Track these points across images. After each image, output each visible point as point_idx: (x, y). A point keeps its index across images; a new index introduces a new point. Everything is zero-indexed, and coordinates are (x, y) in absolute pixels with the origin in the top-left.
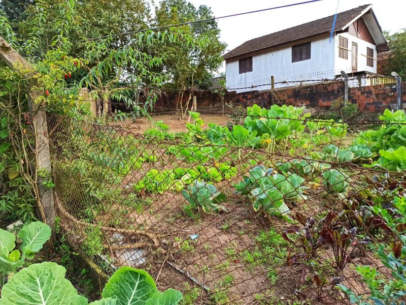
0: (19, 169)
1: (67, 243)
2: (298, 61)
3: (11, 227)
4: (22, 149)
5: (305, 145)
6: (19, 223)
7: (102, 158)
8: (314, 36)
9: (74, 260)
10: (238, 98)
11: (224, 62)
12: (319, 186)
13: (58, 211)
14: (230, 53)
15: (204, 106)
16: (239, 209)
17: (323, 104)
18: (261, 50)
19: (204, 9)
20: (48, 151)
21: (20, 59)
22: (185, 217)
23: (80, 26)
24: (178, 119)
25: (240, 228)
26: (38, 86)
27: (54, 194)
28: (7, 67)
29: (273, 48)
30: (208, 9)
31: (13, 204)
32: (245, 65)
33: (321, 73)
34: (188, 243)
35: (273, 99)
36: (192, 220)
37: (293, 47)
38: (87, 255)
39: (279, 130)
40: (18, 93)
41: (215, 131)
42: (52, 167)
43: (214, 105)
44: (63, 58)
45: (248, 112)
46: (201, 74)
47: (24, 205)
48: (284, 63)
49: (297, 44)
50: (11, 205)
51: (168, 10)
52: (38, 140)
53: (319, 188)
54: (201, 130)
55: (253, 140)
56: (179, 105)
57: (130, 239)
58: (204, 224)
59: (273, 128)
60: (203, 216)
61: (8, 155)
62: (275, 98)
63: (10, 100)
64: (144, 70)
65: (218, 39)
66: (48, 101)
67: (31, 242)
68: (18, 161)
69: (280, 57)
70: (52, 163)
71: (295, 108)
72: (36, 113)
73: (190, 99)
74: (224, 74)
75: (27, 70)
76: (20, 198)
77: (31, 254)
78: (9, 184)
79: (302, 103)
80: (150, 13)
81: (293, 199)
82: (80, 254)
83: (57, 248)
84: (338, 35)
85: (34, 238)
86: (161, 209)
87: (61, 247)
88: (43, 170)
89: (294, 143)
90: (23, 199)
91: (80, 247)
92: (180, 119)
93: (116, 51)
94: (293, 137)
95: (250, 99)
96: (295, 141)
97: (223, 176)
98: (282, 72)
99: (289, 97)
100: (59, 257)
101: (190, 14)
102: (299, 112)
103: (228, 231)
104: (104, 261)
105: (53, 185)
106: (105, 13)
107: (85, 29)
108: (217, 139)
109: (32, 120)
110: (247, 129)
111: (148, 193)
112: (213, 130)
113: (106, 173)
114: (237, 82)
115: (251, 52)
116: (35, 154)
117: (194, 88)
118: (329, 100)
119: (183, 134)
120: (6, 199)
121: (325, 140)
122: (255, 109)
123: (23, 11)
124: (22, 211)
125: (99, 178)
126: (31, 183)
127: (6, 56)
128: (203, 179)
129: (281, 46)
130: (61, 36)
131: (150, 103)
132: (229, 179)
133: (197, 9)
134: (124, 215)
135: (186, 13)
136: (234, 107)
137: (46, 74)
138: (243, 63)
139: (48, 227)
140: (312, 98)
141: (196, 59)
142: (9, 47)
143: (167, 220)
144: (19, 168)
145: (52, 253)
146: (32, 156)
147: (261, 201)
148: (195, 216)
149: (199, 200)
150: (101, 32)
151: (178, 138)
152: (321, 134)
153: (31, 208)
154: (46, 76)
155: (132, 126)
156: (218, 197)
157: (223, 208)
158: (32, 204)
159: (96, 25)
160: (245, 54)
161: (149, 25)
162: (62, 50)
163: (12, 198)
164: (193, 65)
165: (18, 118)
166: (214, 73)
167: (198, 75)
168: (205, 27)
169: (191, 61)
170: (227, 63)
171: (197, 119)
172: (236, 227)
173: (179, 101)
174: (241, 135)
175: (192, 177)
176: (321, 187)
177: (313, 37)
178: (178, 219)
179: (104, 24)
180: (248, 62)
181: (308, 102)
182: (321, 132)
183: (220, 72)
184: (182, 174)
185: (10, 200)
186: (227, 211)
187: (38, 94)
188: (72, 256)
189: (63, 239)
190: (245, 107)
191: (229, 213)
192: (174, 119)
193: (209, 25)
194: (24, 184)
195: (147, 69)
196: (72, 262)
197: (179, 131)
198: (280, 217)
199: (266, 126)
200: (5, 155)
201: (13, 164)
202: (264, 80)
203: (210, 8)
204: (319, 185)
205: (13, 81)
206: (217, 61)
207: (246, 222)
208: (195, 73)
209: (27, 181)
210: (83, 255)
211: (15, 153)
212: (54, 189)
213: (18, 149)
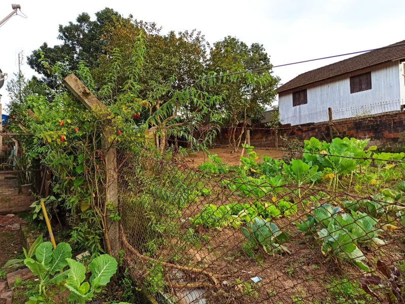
0: (91, 202)
1: (130, 277)
2: (357, 92)
3: (79, 257)
4: (95, 184)
5: (373, 181)
6: (87, 253)
7: (163, 193)
8: (374, 65)
9: (136, 296)
10: (292, 131)
11: (277, 96)
12: (396, 229)
13: (122, 243)
14: (284, 86)
15: (257, 139)
16: (304, 251)
17: (388, 136)
18: (316, 82)
19: (256, 47)
20: (116, 186)
21: (97, 103)
22: (244, 256)
23: (144, 70)
24: (231, 153)
25: (307, 273)
26: (111, 126)
27: (119, 227)
28: (87, 111)
29: (329, 80)
30: (260, 46)
31: (83, 235)
32: (300, 97)
33: (385, 103)
34: (250, 287)
35: (331, 131)
36: (252, 261)
37: (351, 78)
38: (149, 291)
39: (344, 165)
40: (94, 133)
41: (271, 165)
42: (119, 201)
43: (267, 138)
44: (134, 100)
45: (305, 145)
46: (253, 108)
47: (92, 236)
48: (342, 95)
49: (355, 75)
50: (81, 236)
51: (221, 51)
52: (108, 175)
53: (396, 231)
54: (255, 164)
55: (315, 174)
56: (232, 139)
57: (189, 277)
58: (266, 265)
59: (336, 163)
60: (265, 257)
61: (82, 189)
62: (333, 130)
63: (87, 139)
64: (205, 108)
65: (271, 74)
66: (119, 139)
67: (99, 275)
68: (90, 194)
69: (337, 88)
70: (119, 196)
71: (358, 140)
72: (108, 150)
73: (242, 133)
74: (277, 107)
75: (103, 112)
76: (89, 230)
77: (99, 287)
78: (80, 216)
79: (365, 135)
80: (205, 55)
81: (367, 243)
82: (142, 290)
83: (120, 282)
84: (403, 63)
85: (102, 271)
86: (219, 246)
87: (124, 281)
88: (111, 203)
89: (360, 178)
90: (92, 231)
91: (142, 283)
92: (233, 152)
93: (180, 92)
94: (358, 172)
95: (305, 131)
96: (361, 176)
97: (283, 213)
98: (340, 104)
99: (349, 129)
100: (121, 290)
101: (243, 52)
102: (362, 145)
103: (294, 276)
104: (167, 300)
105: (119, 218)
106: (166, 57)
107: (148, 72)
108: (273, 173)
109: (104, 156)
110: (307, 163)
111: (205, 228)
112: (268, 163)
113: (167, 207)
114: (291, 115)
115: (306, 85)
116: (105, 189)
117: (247, 122)
118: (396, 131)
119: (236, 167)
120: (77, 230)
121: (397, 175)
122: (313, 142)
123: (96, 60)
124: (91, 243)
125: (160, 212)
126: (100, 215)
127: (86, 101)
128: (261, 216)
129: (337, 78)
130: (132, 81)
131: (209, 138)
132: (289, 217)
133: (250, 47)
134: (183, 251)
135: (238, 52)
136: (288, 140)
137: (118, 115)
138: (297, 96)
139: (115, 260)
140: (376, 130)
141: (248, 93)
142: (90, 93)
143: (226, 259)
144: (90, 200)
145: (115, 286)
146: (103, 190)
147: (330, 244)
148: (255, 257)
149: (260, 239)
150: (162, 74)
151: (232, 171)
152: (390, 169)
153: (98, 239)
154: (119, 117)
155: (186, 159)
156: (279, 237)
157: (285, 249)
158: (99, 236)
159: (157, 68)
160: (299, 87)
161: (204, 65)
162: (131, 94)
163: (82, 230)
164: (246, 100)
165: (93, 155)
166: (266, 106)
167: (251, 109)
168: (257, 63)
169: (244, 96)
170: (280, 96)
171: (252, 153)
172: (303, 272)
173: (232, 135)
174: (300, 169)
175: (249, 213)
176: (399, 229)
177: (374, 67)
178: (238, 258)
179: (164, 67)
180: (302, 95)
181: (371, 134)
182: (390, 167)
183: (272, 106)
184: (238, 209)
185: (80, 231)
186: (290, 253)
187: (111, 133)
188: (134, 291)
189: (126, 273)
190: (302, 139)
191: (293, 255)
192: (227, 152)
193: (261, 61)
194: (94, 216)
195: (208, 107)
196: (133, 298)
197: (232, 164)
198: (352, 264)
199: (328, 161)
200: (79, 189)
201: (86, 197)
202: (320, 112)
203: (262, 45)
204: (396, 227)
205: (90, 122)
206: (270, 95)
207: (314, 266)
208: (248, 108)
209: (97, 214)
210: (145, 292)
211: (88, 187)
212: (120, 221)
213: (91, 184)
